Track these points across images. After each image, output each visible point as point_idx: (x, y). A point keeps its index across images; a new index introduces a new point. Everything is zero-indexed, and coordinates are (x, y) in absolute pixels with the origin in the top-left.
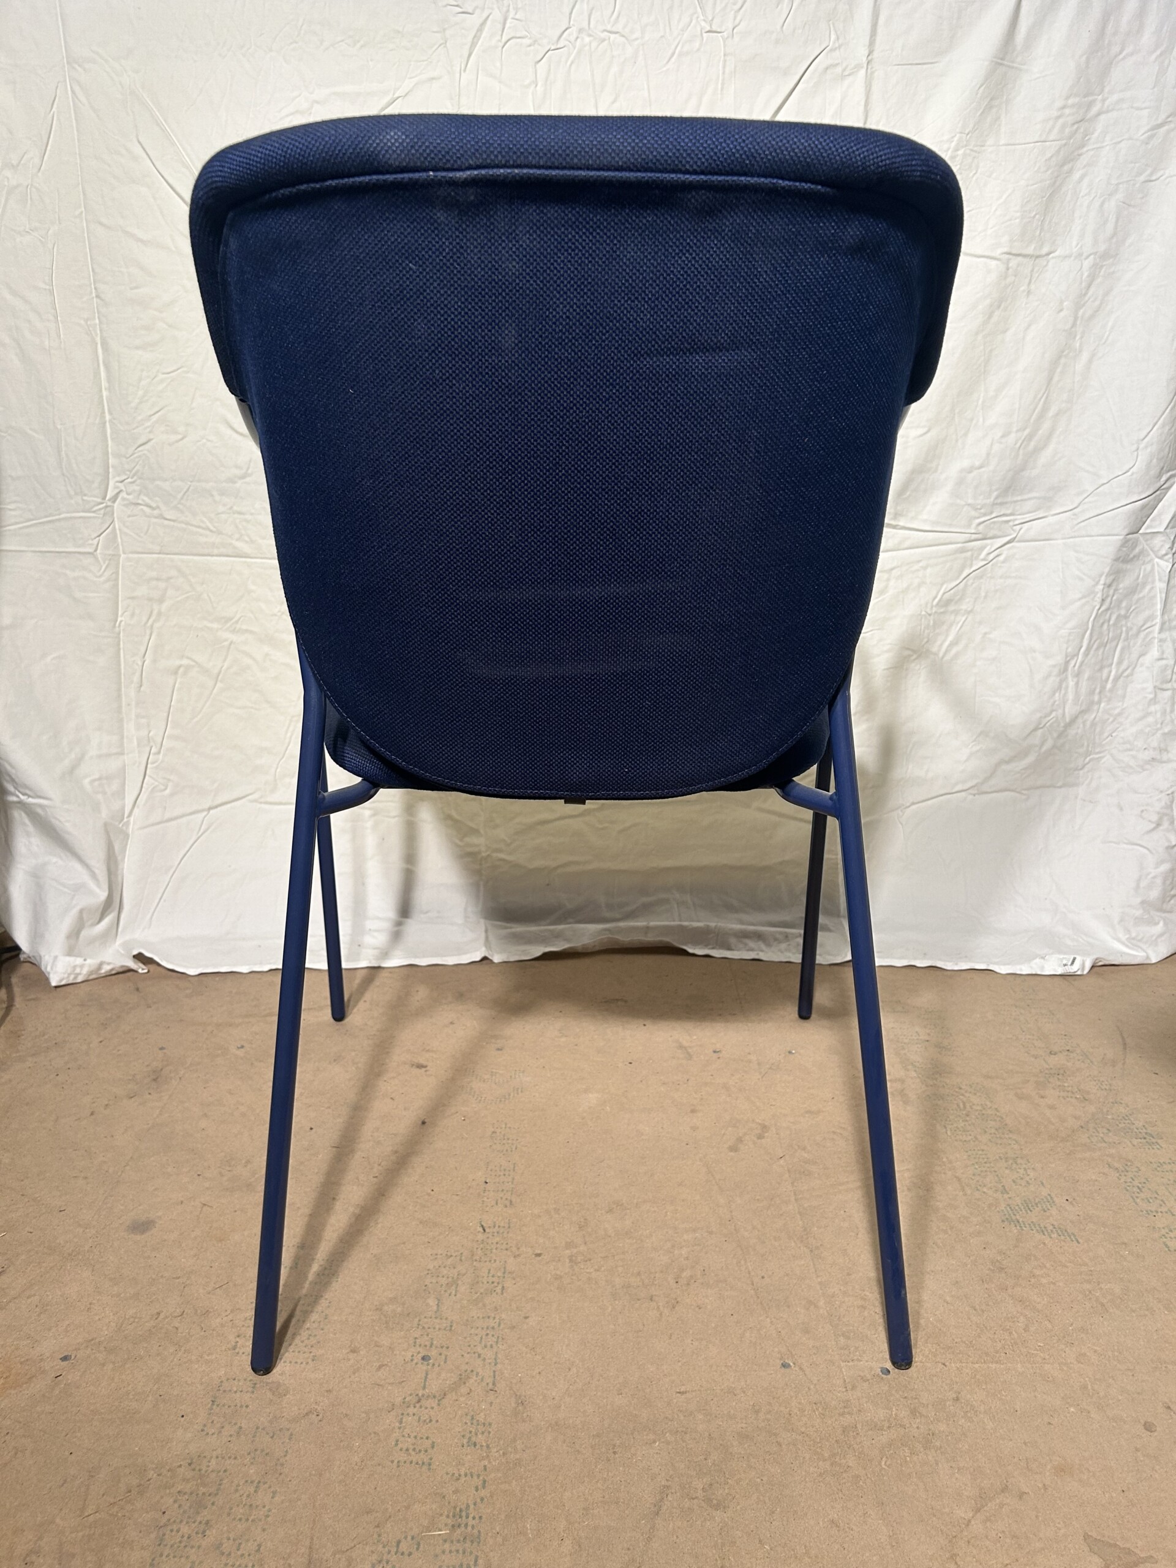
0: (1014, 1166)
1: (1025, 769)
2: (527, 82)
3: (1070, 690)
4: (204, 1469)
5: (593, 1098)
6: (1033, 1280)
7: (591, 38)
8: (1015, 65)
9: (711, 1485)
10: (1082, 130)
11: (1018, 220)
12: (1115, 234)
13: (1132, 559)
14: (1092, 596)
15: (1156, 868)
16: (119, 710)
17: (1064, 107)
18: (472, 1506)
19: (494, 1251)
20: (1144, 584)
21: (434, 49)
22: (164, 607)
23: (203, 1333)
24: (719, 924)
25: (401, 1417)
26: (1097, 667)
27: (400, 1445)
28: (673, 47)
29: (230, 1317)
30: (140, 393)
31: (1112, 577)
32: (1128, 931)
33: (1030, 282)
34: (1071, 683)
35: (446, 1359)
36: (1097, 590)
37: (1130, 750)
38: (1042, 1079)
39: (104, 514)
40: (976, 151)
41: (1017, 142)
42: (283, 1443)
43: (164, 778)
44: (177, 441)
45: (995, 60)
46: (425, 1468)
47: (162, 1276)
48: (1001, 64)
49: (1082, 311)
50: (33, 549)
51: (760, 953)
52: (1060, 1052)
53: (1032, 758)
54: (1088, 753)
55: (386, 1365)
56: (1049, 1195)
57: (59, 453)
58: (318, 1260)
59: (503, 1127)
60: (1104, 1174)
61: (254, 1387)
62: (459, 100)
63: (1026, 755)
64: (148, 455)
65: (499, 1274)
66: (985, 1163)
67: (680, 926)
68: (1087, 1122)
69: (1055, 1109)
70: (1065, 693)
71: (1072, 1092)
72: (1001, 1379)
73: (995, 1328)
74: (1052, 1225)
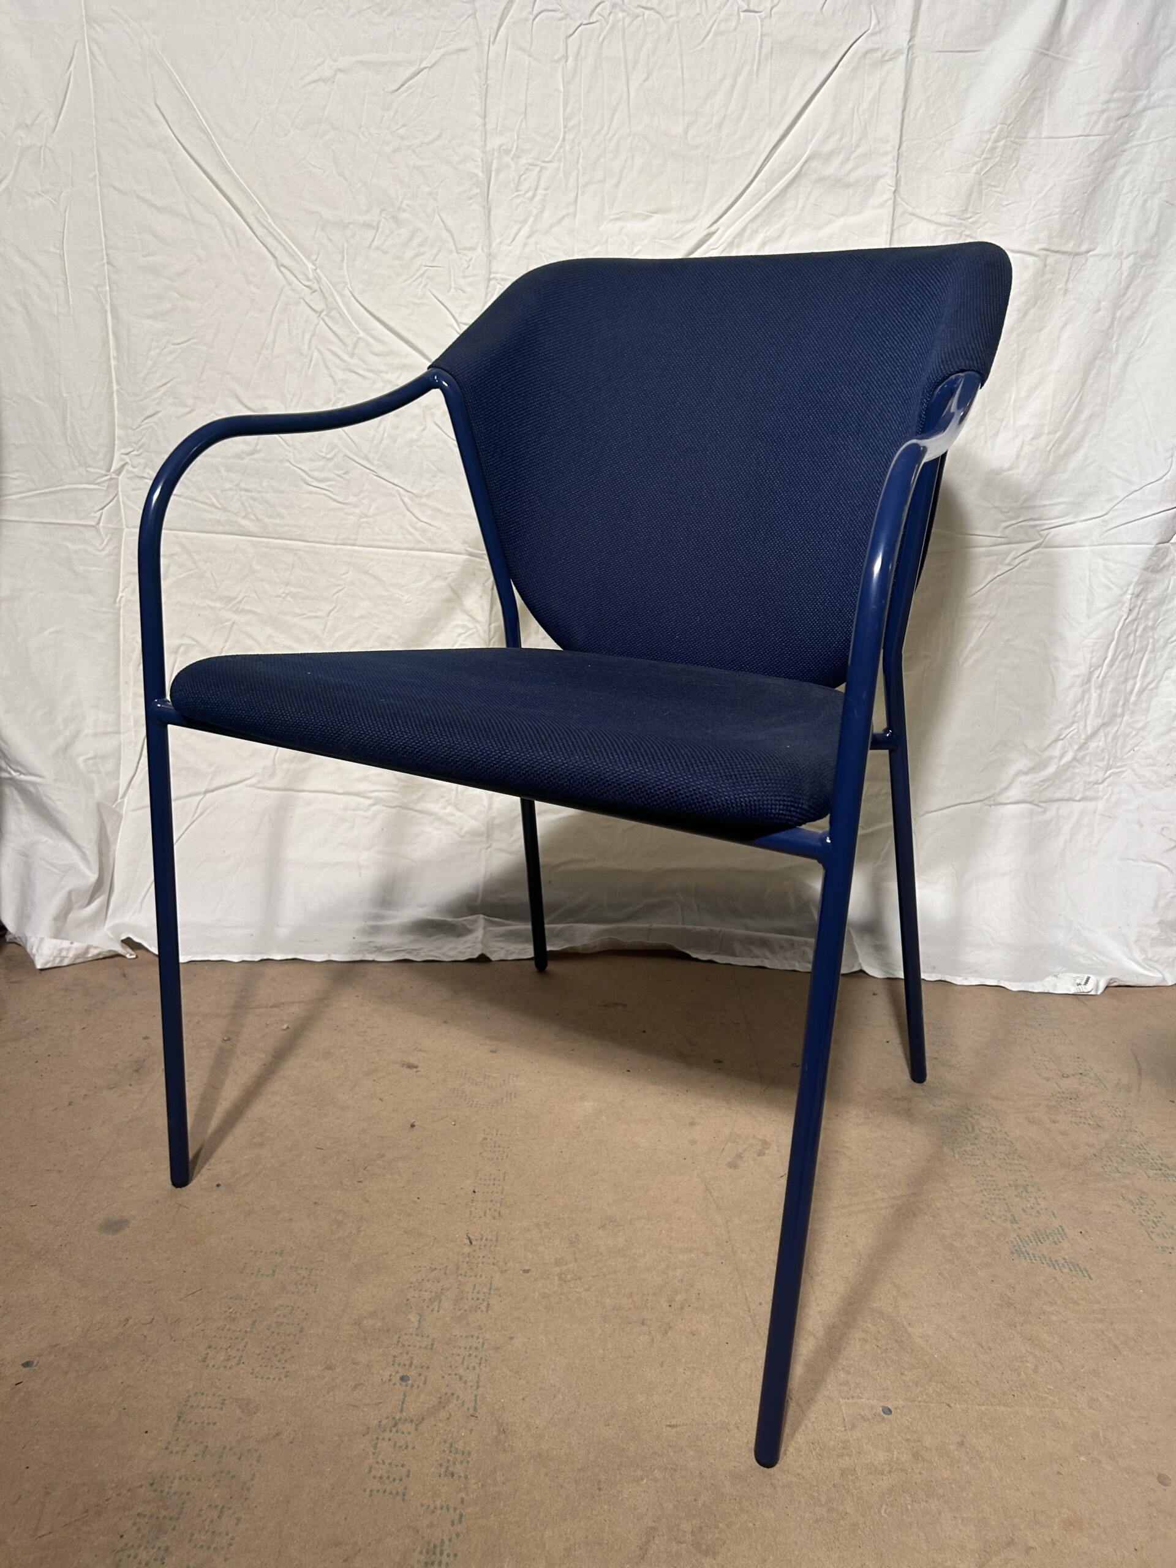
0: (1024, 1194)
1: (1043, 781)
2: (556, 58)
3: (1093, 702)
4: (166, 1490)
5: (589, 1105)
6: (1042, 1317)
7: (625, 14)
8: (1061, 56)
9: (701, 1528)
10: (1127, 125)
11: (1057, 216)
12: (1156, 234)
13: (1162, 569)
14: (1119, 605)
16: (117, 688)
17: (1108, 102)
18: (447, 1542)
19: (480, 1265)
21: (462, 19)
23: (172, 1342)
24: (723, 929)
25: (374, 1443)
26: (1122, 679)
27: (374, 1473)
28: (709, 25)
29: (202, 1326)
30: (150, 363)
31: (1141, 587)
32: (1143, 951)
33: (1068, 281)
34: (1094, 695)
35: (425, 1380)
36: (1124, 600)
37: (1152, 765)
38: (1054, 1103)
39: (108, 487)
40: (1017, 143)
41: (1060, 135)
42: (250, 1466)
44: (184, 415)
45: (1039, 49)
46: (399, 1498)
47: (133, 1280)
49: (1120, 312)
50: (31, 520)
51: (765, 960)
52: (1073, 1075)
53: (1051, 770)
54: (1108, 768)
55: (362, 1384)
56: (1061, 1226)
57: (64, 421)
58: (296, 1268)
59: (495, 1133)
60: (1118, 1206)
61: (222, 1404)
62: (487, 73)
63: (1045, 767)
64: (156, 427)
65: (485, 1290)
66: (994, 1190)
67: (685, 930)
68: (1101, 1150)
69: (1068, 1135)
70: (1088, 705)
71: (1085, 1118)
72: (1009, 1424)
73: (1003, 1368)
74: (1064, 1258)
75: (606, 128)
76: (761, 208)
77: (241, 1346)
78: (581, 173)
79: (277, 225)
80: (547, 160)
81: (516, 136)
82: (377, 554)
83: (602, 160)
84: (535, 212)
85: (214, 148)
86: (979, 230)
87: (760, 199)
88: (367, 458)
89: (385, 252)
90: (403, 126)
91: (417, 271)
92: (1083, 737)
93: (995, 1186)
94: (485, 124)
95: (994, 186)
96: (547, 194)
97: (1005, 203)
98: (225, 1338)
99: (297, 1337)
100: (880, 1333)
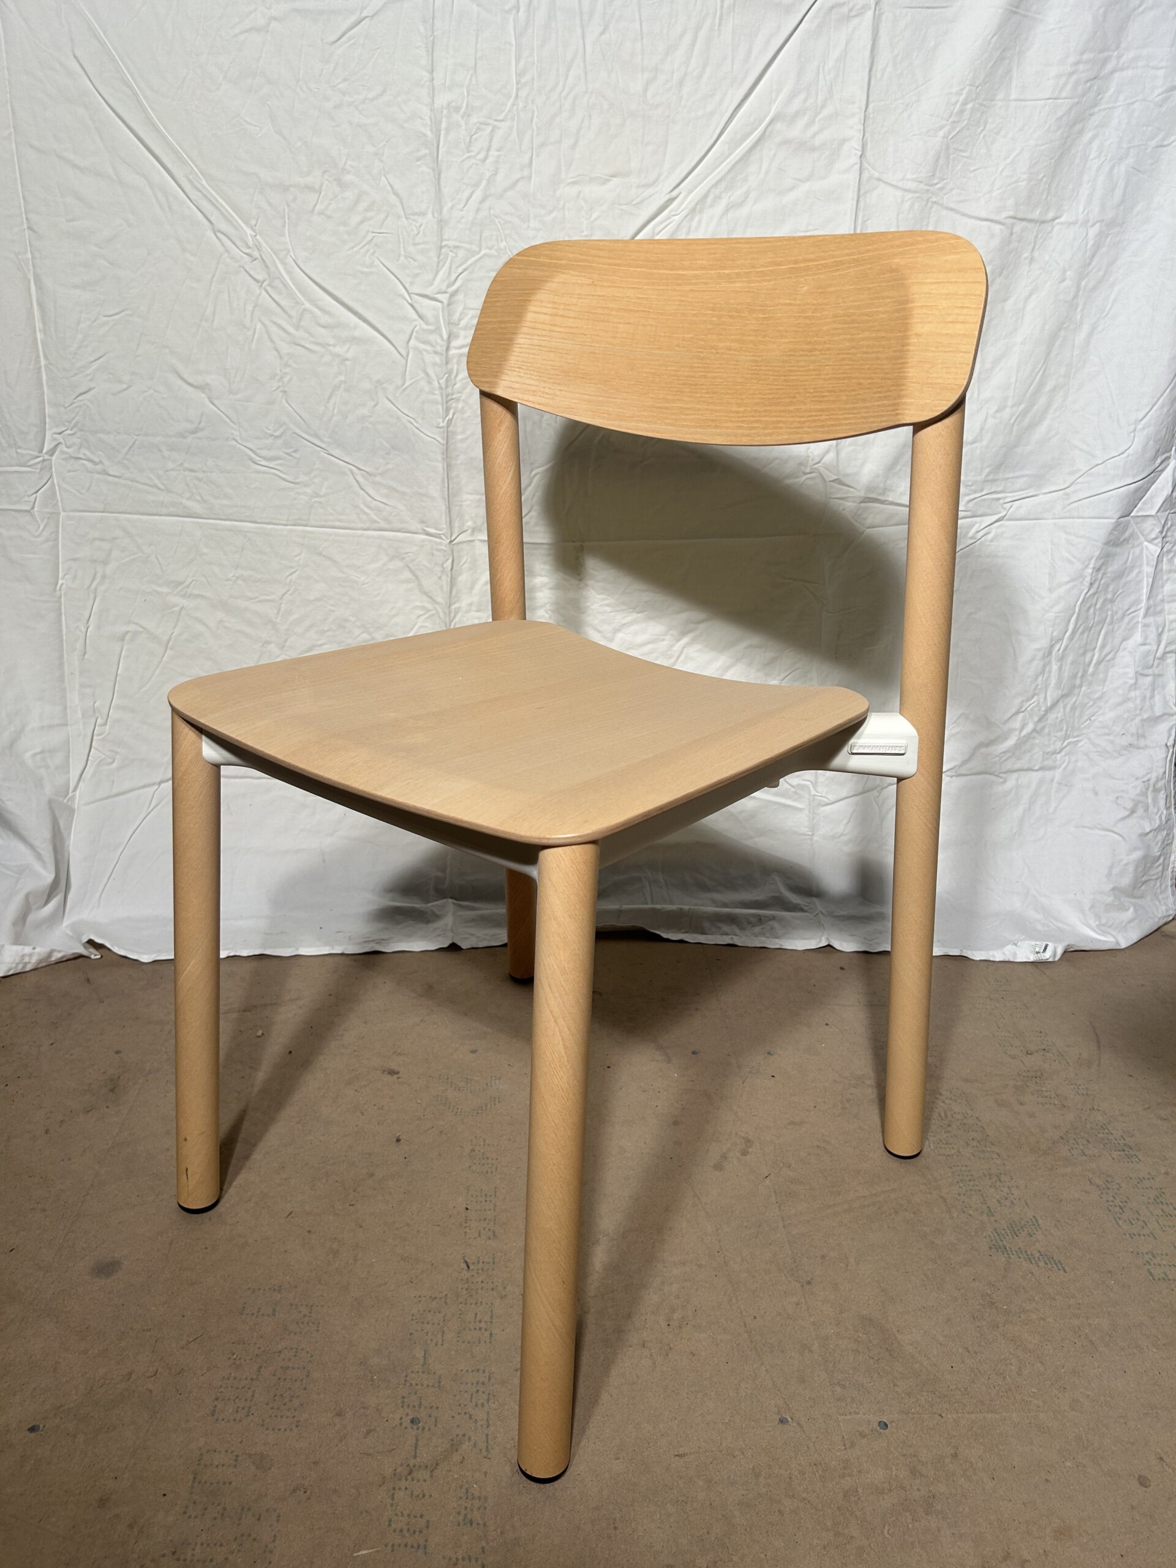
0: (998, 1184)
1: (1005, 752)
3: (1053, 674)
4: (189, 1557)
6: (1023, 1315)
8: (1030, 14)
10: (1095, 88)
11: (1024, 183)
12: (1122, 202)
13: (1122, 543)
14: (1081, 580)
15: (1128, 855)
16: (61, 679)
17: (1078, 63)
19: (480, 1291)
20: (1132, 568)
22: (109, 569)
23: (178, 1397)
24: (693, 906)
25: (392, 1492)
26: (1081, 651)
27: (394, 1526)
29: (207, 1376)
30: (80, 336)
31: (1101, 561)
32: (1097, 917)
33: (1033, 250)
34: (1055, 667)
35: (436, 1421)
36: (1085, 574)
37: (1109, 735)
38: (1021, 1083)
39: (42, 469)
40: (985, 106)
41: (1028, 97)
42: (270, 1526)
43: (112, 751)
44: (121, 392)
45: (1011, 8)
46: (421, 1550)
47: (132, 1328)
48: (1015, 13)
49: (1085, 281)
51: (734, 937)
52: (1037, 1051)
53: (1011, 742)
54: (1066, 737)
55: (374, 1430)
56: (1034, 1217)
58: (297, 1305)
59: (482, 1143)
60: (1086, 1192)
61: (236, 1460)
62: (433, 23)
63: (1006, 739)
64: (89, 405)
65: (487, 1318)
66: (970, 1180)
67: (654, 909)
68: (1067, 1132)
69: (1035, 1117)
70: (1048, 677)
71: (1050, 1098)
72: (998, 1431)
73: (989, 1373)
74: (1039, 1252)
75: (561, 85)
76: (723, 173)
77: (250, 1394)
78: (535, 133)
79: (210, 186)
80: (501, 117)
81: (466, 93)
82: (331, 535)
83: (558, 120)
84: (488, 174)
85: (138, 100)
86: (945, 197)
87: (722, 163)
88: (316, 436)
89: (329, 217)
90: (345, 80)
91: (365, 237)
92: (1043, 709)
93: (970, 1178)
94: (433, 79)
95: (962, 151)
96: (501, 155)
97: (972, 168)
98: (232, 1387)
99: (304, 1382)
100: (871, 1342)
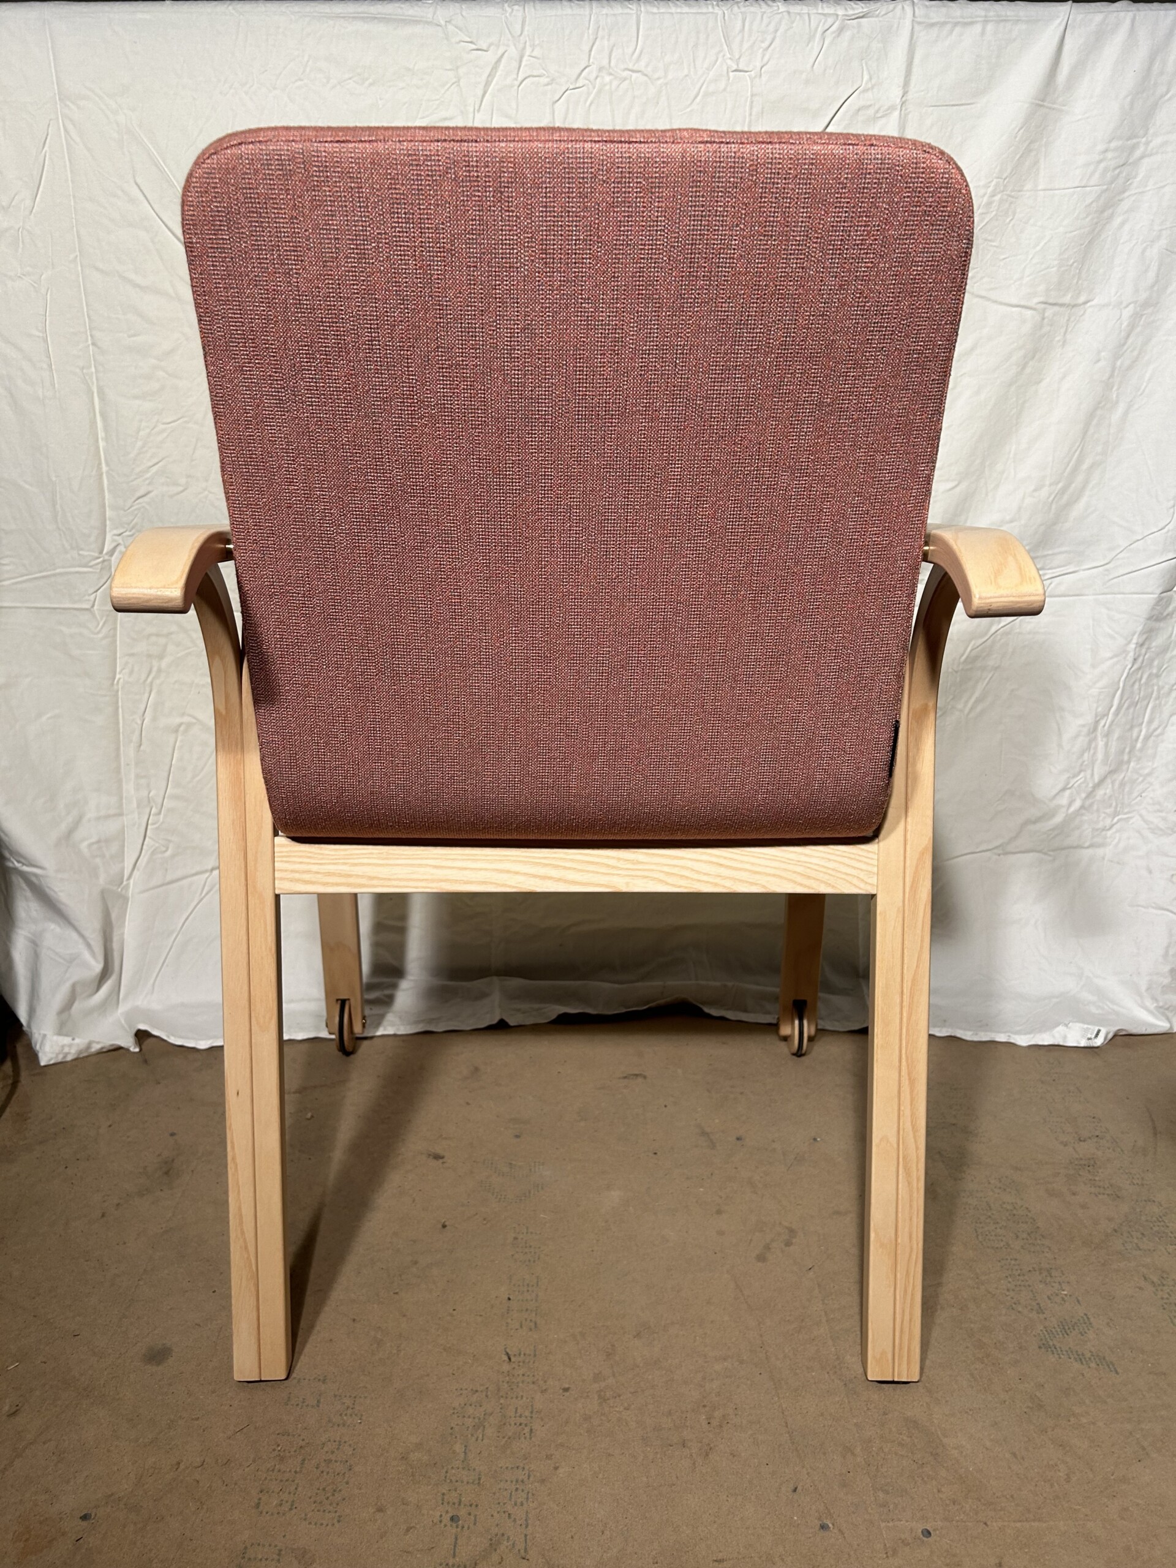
0: (1049, 1279)
1: (1053, 829)
3: (1099, 750)
5: (616, 1195)
6: (1072, 1419)
7: (611, 77)
8: (1055, 106)
10: (1124, 174)
11: (1055, 269)
12: (1156, 282)
13: (1165, 618)
14: (1124, 655)
16: (118, 770)
17: (1106, 151)
19: (521, 1385)
21: (446, 87)
22: (165, 663)
23: (224, 1488)
24: (736, 984)
26: (1128, 727)
28: (699, 86)
29: (252, 1468)
30: (139, 444)
31: (1144, 637)
32: (1155, 999)
33: (1065, 334)
34: (1101, 743)
35: (475, 1520)
36: (1128, 649)
37: (1159, 811)
38: (1072, 1172)
39: (101, 569)
40: (1013, 197)
41: (1057, 187)
43: (166, 839)
44: (178, 493)
45: (1037, 102)
47: (181, 1417)
48: (1041, 106)
49: (1120, 360)
50: (27, 605)
52: (1090, 1138)
53: (1058, 819)
54: (1116, 814)
55: (414, 1527)
56: (1086, 1315)
57: (54, 505)
58: (340, 1396)
59: (525, 1231)
60: (1140, 1288)
61: (279, 1555)
63: (1054, 815)
64: (148, 507)
65: (527, 1413)
66: (1019, 1275)
67: (699, 987)
68: (1121, 1224)
69: (1088, 1208)
70: (1094, 753)
71: (1104, 1188)
72: (1044, 1540)
73: (1037, 1479)
74: (1090, 1352)
77: (293, 1488)
92: (1091, 785)
93: (1019, 1271)
95: (990, 241)
97: (1003, 257)
98: (276, 1480)
99: (347, 1475)
100: (916, 1446)
